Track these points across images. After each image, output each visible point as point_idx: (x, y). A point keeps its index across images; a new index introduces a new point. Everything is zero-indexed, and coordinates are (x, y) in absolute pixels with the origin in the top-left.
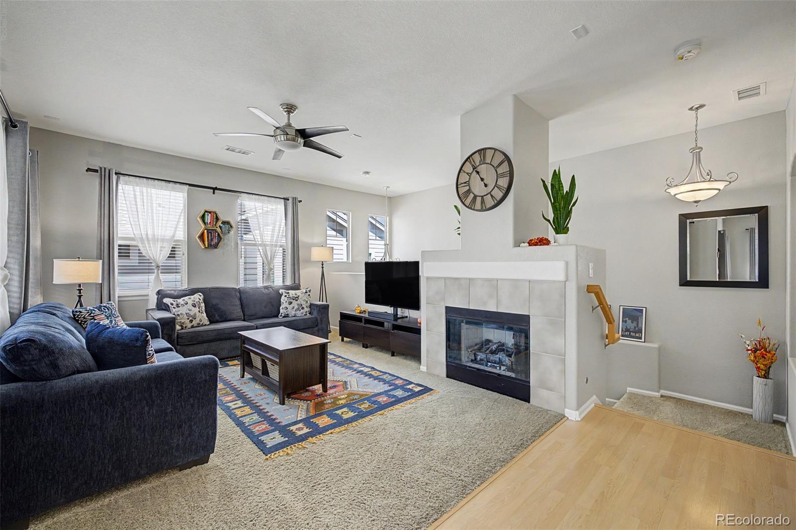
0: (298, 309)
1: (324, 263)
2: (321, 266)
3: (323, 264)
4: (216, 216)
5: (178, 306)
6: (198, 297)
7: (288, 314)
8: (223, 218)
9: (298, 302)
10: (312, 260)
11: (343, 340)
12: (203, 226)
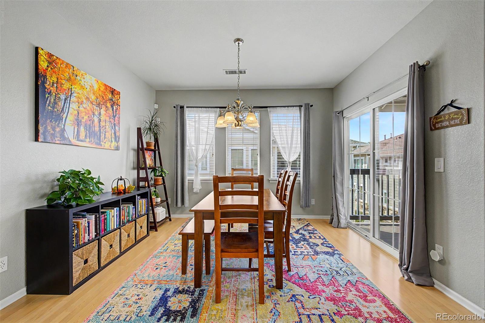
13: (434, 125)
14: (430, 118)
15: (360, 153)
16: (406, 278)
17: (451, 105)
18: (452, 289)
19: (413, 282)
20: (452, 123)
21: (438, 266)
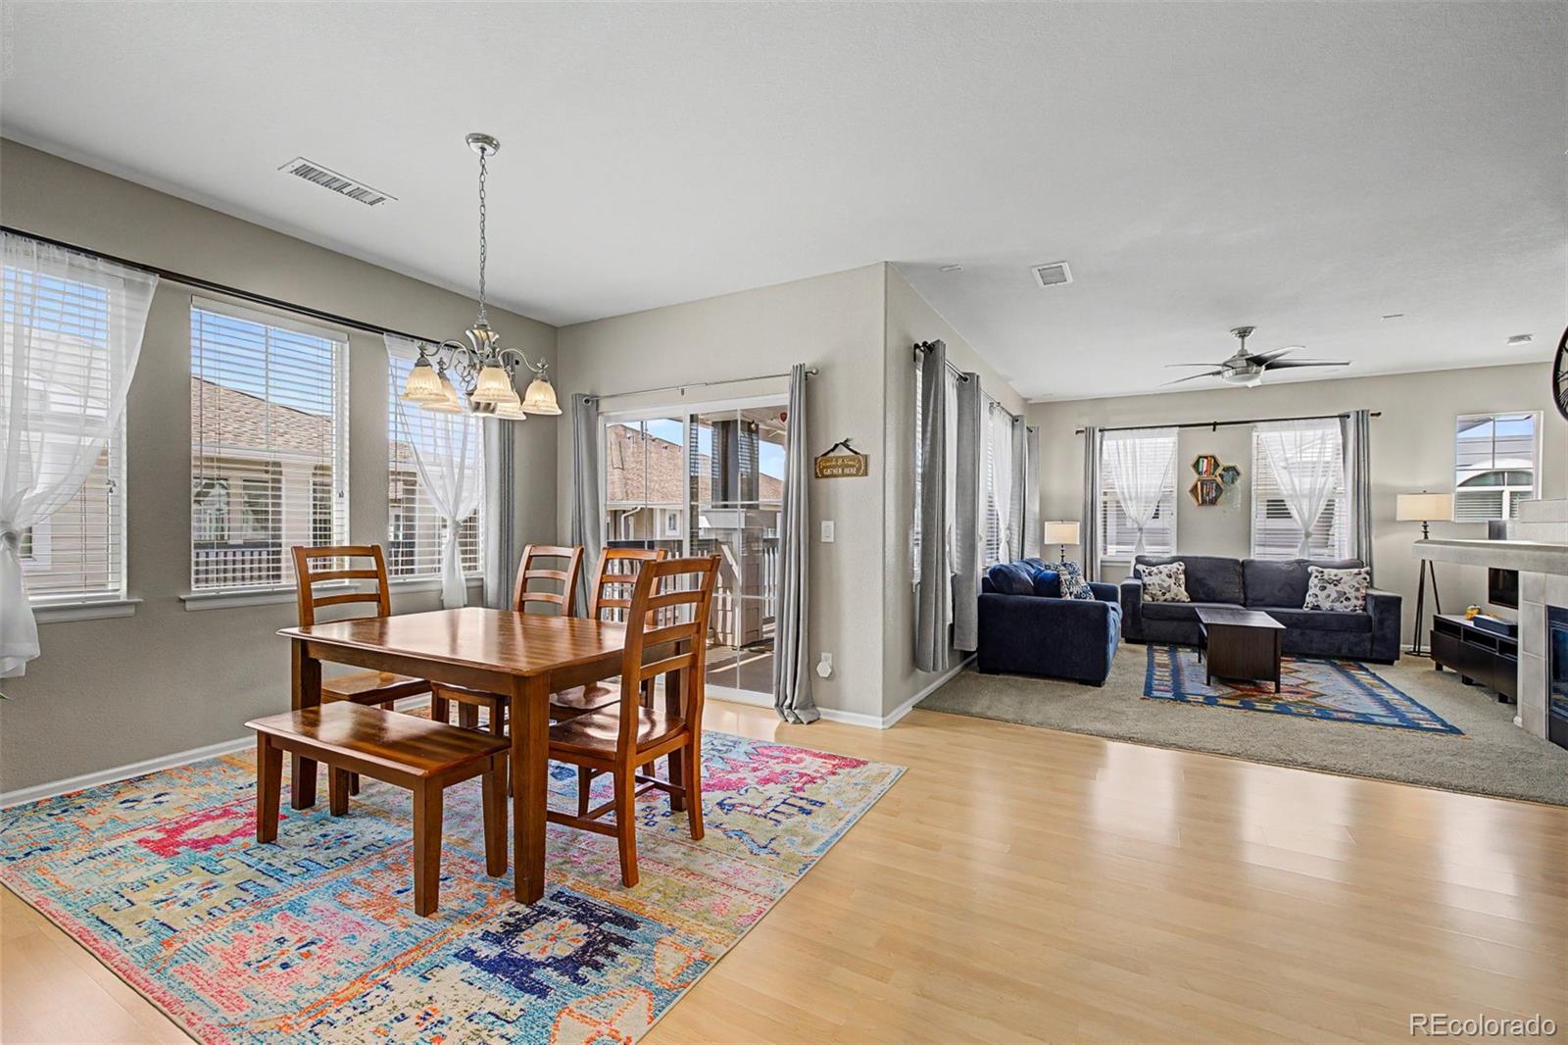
0: (1337, 600)
1: (1428, 523)
2: (1423, 529)
3: (1425, 527)
4: (1215, 461)
5: (1150, 574)
6: (1179, 566)
7: (1318, 606)
8: (1224, 463)
9: (1339, 588)
10: (1398, 519)
11: (1439, 668)
12: (1196, 476)
13: (821, 471)
14: (816, 459)
15: (646, 505)
16: (791, 719)
17: (845, 444)
18: (846, 711)
19: (802, 723)
20: (847, 471)
21: (824, 685)
